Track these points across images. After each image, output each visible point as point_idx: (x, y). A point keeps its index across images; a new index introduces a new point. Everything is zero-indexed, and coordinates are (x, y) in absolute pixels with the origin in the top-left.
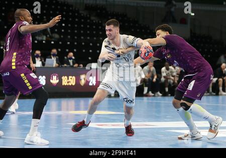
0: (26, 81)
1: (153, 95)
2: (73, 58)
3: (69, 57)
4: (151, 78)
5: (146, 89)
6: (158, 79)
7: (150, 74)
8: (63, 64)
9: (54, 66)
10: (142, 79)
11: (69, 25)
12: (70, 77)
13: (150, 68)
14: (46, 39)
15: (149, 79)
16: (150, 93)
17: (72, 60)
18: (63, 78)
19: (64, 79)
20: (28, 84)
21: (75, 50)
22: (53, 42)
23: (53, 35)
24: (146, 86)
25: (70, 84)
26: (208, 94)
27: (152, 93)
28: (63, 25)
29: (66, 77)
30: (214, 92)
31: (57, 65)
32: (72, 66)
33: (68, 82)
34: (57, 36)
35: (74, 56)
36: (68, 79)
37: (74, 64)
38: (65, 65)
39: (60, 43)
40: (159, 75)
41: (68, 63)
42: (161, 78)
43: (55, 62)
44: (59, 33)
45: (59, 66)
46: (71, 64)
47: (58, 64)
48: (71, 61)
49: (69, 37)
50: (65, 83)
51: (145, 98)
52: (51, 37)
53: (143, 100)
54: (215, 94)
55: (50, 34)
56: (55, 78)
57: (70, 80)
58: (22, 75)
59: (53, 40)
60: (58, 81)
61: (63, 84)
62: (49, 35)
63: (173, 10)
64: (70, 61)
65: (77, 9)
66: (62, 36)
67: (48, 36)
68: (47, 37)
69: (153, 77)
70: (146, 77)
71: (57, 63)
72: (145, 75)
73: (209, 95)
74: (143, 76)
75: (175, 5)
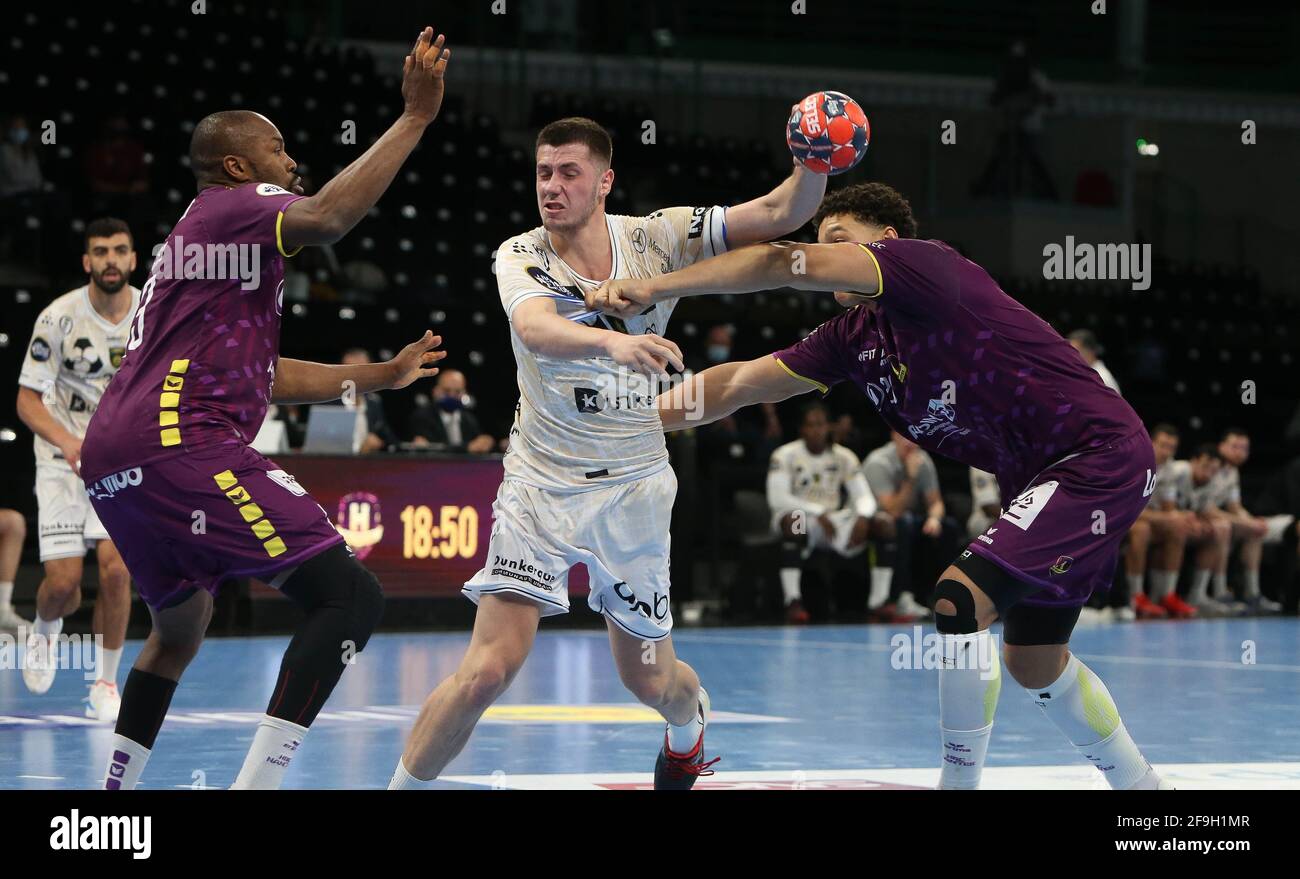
0: (250, 513)
1: (923, 611)
2: (466, 400)
3: (439, 394)
4: (908, 517)
5: (881, 582)
6: (951, 521)
7: (905, 494)
8: (411, 439)
9: (356, 447)
10: (862, 519)
11: (444, 214)
12: (448, 512)
13: (903, 460)
14: (311, 293)
15: (899, 522)
16: (909, 604)
17: (457, 416)
18: (407, 515)
19: (416, 522)
20: (264, 529)
21: (476, 358)
22: (347, 313)
23: (352, 270)
24: (881, 564)
25: (448, 551)
26: (1240, 607)
27: (920, 600)
28: (410, 211)
29: (424, 512)
30: (1273, 598)
31: (375, 441)
32: (461, 450)
33: (437, 542)
34: (370, 276)
35: (469, 389)
36: (436, 522)
37: (468, 434)
38: (421, 442)
39: (392, 315)
40: (957, 499)
41: (438, 433)
42: (968, 513)
43: (361, 423)
44: (385, 258)
45: (384, 449)
46: (455, 435)
47: (380, 434)
48: (452, 421)
49: (441, 280)
50: (417, 542)
51: (877, 632)
52: (338, 283)
53: (865, 640)
54: (1275, 606)
55: (334, 265)
56: (359, 514)
57: (447, 527)
58: (225, 479)
59: (352, 296)
60: (377, 534)
61: (408, 553)
62: (327, 267)
63: (1035, 122)
64: (446, 418)
65: (485, 122)
66: (401, 278)
67: (322, 275)
68: (313, 280)
69: (921, 509)
70: (880, 508)
71: (371, 428)
72: (877, 498)
73: (1243, 615)
74: (866, 506)
75: (1049, 100)
